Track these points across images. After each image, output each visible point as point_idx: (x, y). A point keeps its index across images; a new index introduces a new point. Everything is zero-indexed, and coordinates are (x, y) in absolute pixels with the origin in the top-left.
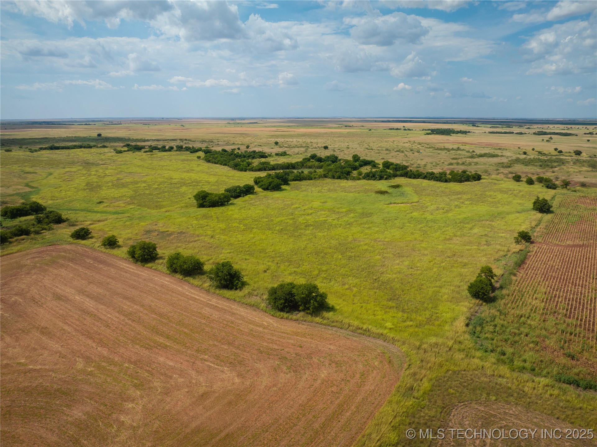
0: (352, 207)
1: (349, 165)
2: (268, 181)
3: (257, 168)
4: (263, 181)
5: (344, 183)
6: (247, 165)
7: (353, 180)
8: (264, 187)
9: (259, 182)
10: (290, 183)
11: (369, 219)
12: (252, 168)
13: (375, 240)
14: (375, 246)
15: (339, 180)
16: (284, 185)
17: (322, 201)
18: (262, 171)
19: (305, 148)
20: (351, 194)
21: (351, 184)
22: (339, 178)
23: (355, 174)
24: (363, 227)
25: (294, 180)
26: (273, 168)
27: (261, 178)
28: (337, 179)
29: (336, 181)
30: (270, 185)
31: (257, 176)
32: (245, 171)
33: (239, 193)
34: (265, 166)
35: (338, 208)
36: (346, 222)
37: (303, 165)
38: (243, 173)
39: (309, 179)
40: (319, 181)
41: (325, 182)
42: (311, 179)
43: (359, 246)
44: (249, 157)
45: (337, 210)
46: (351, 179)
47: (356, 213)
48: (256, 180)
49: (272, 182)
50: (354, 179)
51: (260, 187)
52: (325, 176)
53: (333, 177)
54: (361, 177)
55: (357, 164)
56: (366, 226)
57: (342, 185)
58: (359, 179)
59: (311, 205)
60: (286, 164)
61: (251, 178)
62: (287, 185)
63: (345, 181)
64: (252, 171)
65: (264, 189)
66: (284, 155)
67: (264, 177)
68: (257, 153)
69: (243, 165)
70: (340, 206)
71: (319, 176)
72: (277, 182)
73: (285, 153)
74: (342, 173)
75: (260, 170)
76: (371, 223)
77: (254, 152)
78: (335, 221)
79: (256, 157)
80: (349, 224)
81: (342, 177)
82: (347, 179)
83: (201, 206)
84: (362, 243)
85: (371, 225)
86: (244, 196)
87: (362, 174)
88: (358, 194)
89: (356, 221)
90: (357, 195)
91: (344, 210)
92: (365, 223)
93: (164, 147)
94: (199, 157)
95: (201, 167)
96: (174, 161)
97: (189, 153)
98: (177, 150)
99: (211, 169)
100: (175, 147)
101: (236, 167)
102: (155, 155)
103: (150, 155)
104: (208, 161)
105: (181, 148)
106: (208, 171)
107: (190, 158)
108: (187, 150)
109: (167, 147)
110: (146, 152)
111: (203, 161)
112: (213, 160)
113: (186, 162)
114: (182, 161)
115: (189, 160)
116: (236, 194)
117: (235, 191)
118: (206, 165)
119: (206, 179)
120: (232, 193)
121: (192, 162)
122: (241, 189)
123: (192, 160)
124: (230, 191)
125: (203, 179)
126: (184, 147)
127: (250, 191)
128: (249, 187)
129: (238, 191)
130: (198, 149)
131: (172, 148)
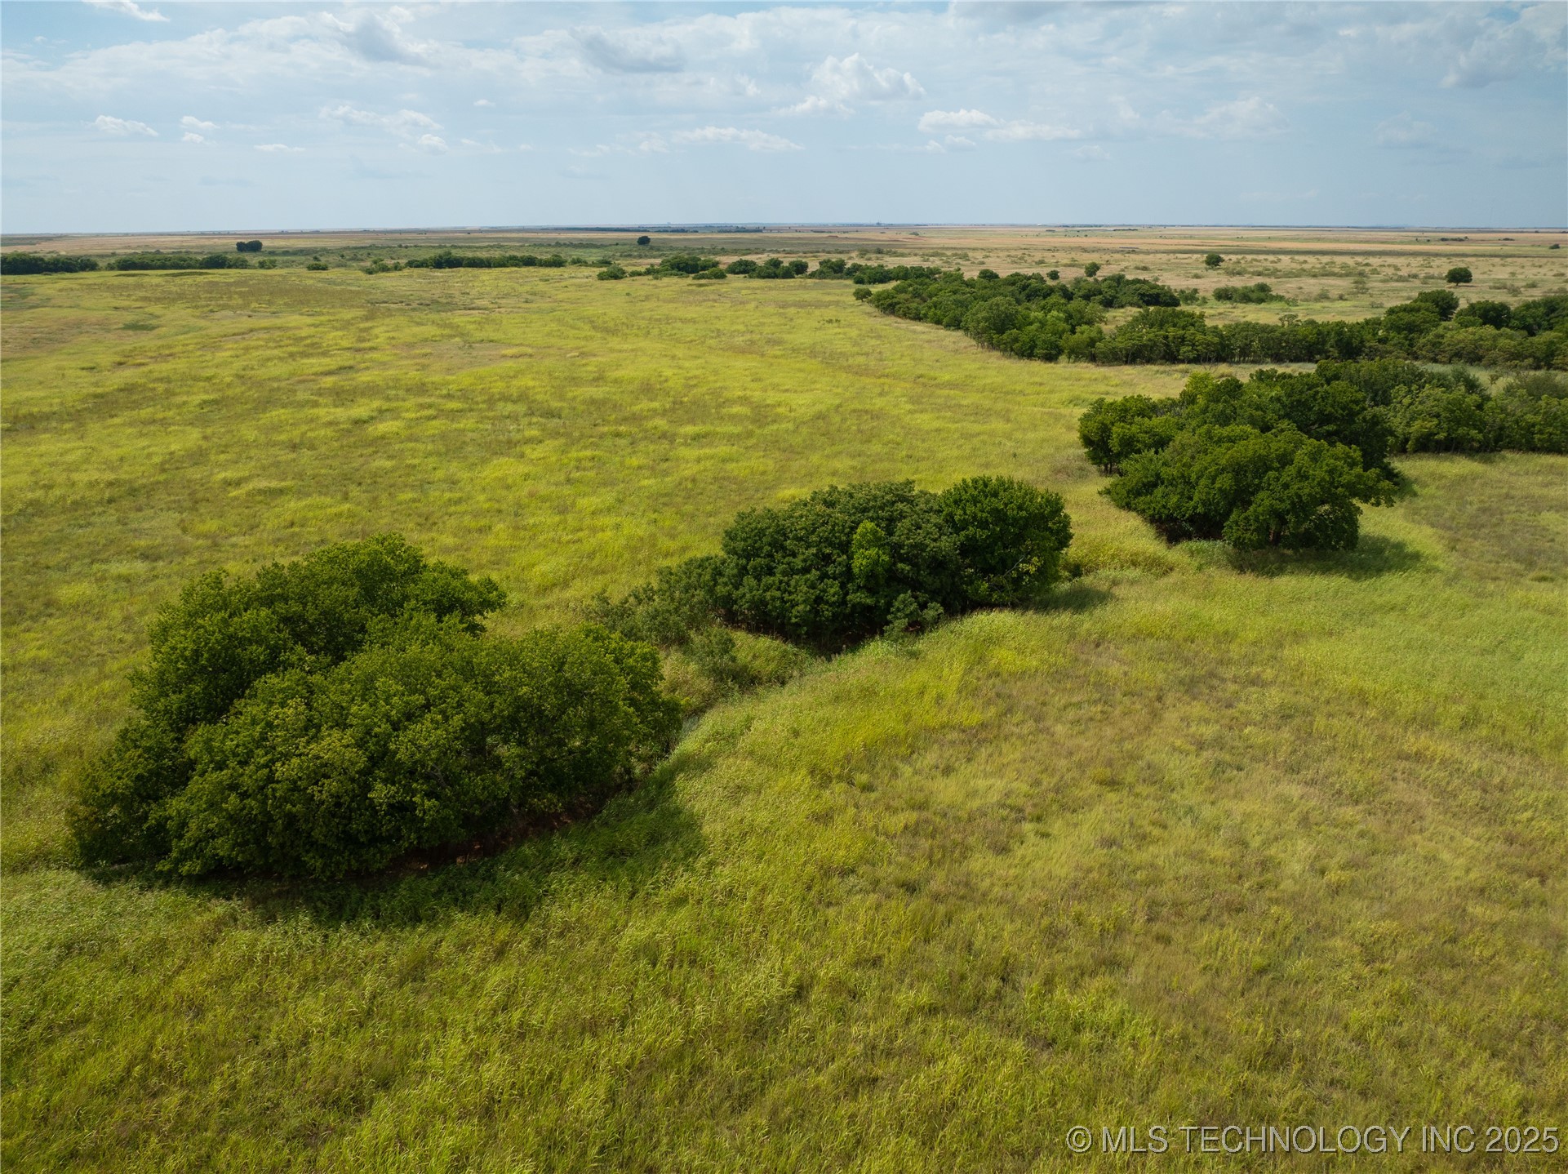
2: (1224, 455)
3: (1121, 344)
4: (1161, 443)
6: (1063, 326)
8: (1167, 499)
9: (1129, 446)
10: (1400, 465)
12: (1092, 342)
18: (1150, 361)
25: (1427, 445)
26: (1222, 350)
27: (1149, 409)
30: (1240, 497)
31: (1117, 397)
32: (1050, 358)
33: (873, 581)
34: (1172, 332)
38: (1038, 369)
48: (1105, 430)
49: (1262, 465)
51: (1127, 499)
60: (1302, 331)
61: (1074, 401)
64: (1093, 358)
65: (1171, 529)
66: (1260, 301)
67: (1170, 406)
68: (1129, 282)
69: (1043, 324)
72: (1319, 473)
73: (1263, 288)
75: (1135, 356)
77: (1119, 280)
79: (1124, 299)
86: (917, 627)
93: (776, 264)
94: (862, 296)
95: (833, 330)
96: (753, 305)
97: (850, 282)
98: (812, 275)
99: (873, 342)
100: (813, 266)
101: (1001, 331)
102: (716, 286)
103: (701, 285)
104: (889, 306)
105: (835, 270)
106: (848, 348)
107: (828, 298)
108: (850, 273)
109: (786, 264)
110: (702, 277)
111: (868, 308)
112: (914, 305)
113: (792, 311)
114: (785, 305)
115: (818, 305)
116: (833, 590)
117: (827, 559)
118: (871, 321)
119: (772, 398)
120: (791, 572)
121: (817, 312)
122: (902, 526)
123: (827, 305)
124: (778, 546)
125: (757, 395)
126: (848, 266)
127: (1004, 565)
128: (999, 516)
129: (859, 562)
130: (889, 272)
131: (800, 269)
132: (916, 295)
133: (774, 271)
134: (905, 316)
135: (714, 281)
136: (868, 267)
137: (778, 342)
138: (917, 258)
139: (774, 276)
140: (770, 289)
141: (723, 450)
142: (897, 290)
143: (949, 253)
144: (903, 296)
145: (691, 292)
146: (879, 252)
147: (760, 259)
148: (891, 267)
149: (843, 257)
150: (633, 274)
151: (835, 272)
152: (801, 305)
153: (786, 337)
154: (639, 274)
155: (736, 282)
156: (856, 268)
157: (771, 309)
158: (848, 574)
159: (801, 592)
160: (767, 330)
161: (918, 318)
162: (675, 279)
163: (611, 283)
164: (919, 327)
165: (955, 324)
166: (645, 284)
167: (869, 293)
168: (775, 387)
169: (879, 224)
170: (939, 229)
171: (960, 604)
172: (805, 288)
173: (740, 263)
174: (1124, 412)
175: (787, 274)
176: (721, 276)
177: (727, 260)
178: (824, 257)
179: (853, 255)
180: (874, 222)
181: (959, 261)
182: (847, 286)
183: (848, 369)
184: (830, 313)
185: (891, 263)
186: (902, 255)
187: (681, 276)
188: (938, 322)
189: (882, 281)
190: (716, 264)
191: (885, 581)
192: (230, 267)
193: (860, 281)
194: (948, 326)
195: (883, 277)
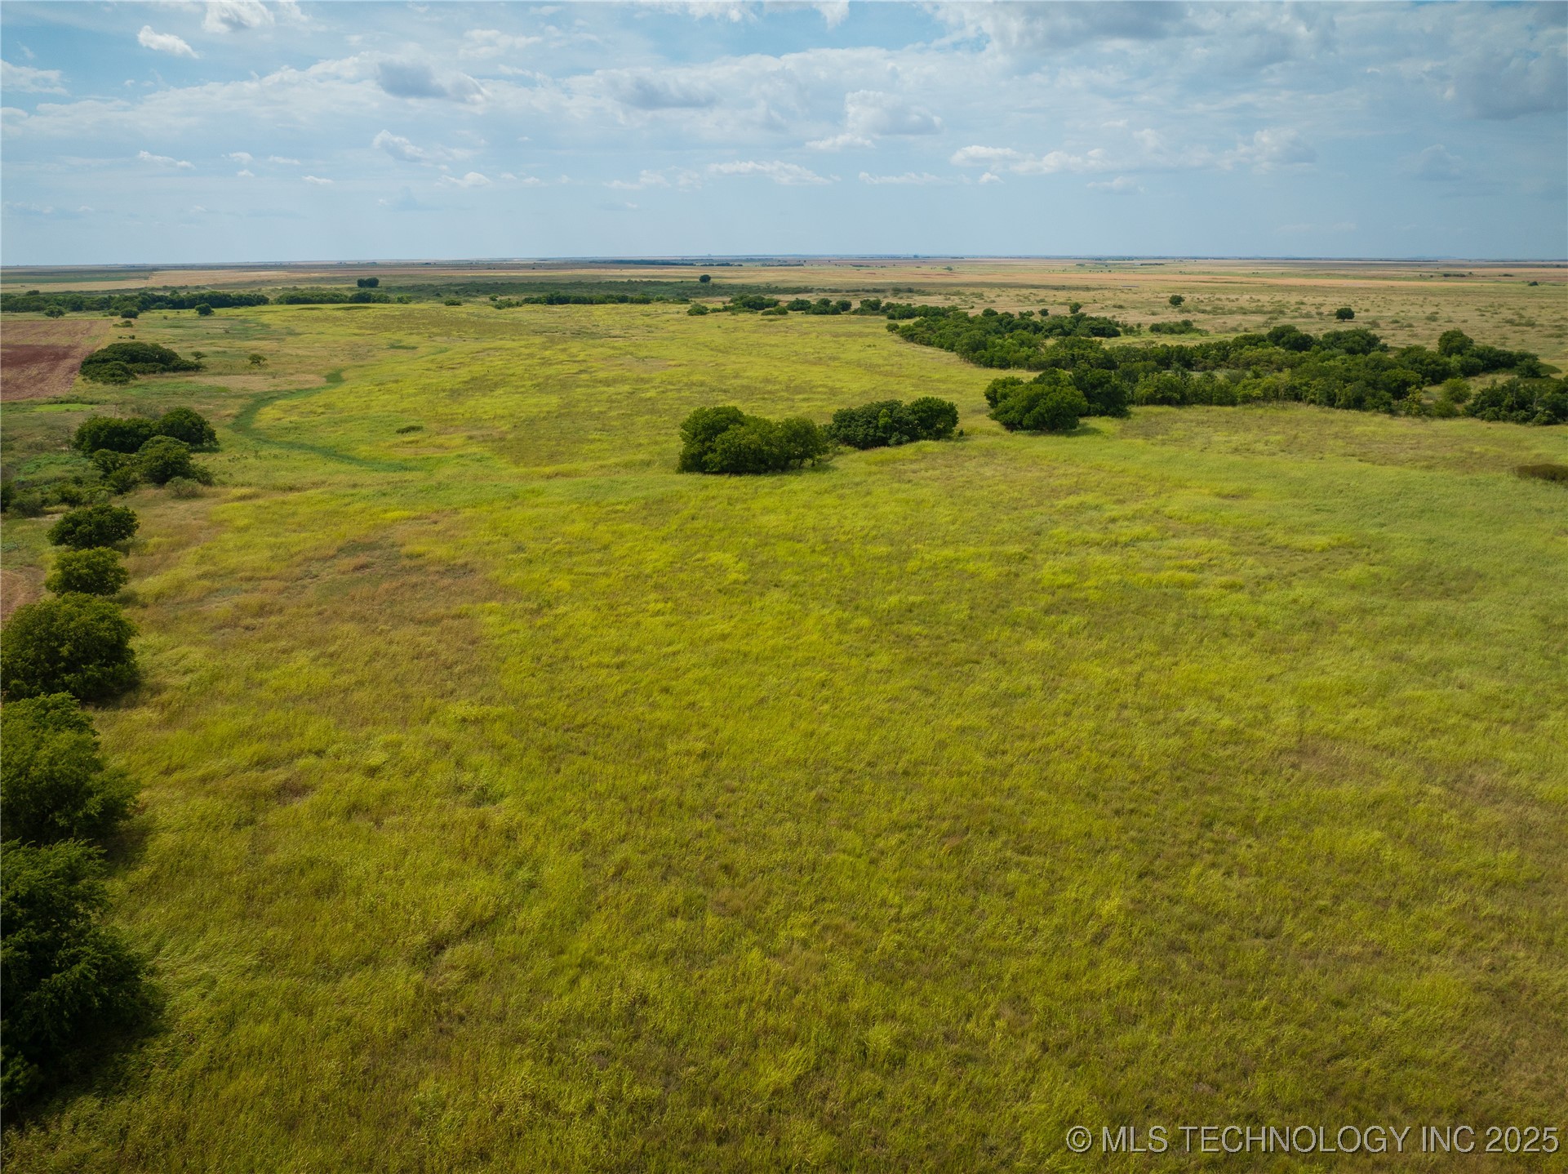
0: (1373, 532)
1: (1415, 361)
4: (1016, 395)
5: (1371, 425)
7: (1418, 415)
9: (1004, 397)
10: (1134, 409)
11: (1450, 606)
13: (1458, 779)
14: (1447, 839)
15: (1352, 415)
16: (1102, 414)
17: (1230, 487)
19: (1269, 316)
20: (1390, 471)
21: (1403, 430)
22: (1357, 403)
23: (1435, 393)
24: (1398, 658)
25: (1151, 400)
28: (1347, 407)
29: (1340, 415)
30: (1028, 409)
31: (1009, 380)
33: (886, 428)
35: (1292, 530)
36: (1302, 611)
37: (1225, 358)
39: (1221, 403)
40: (1260, 411)
41: (1285, 415)
42: (1233, 403)
43: (1311, 817)
44: (1050, 330)
45: (1281, 539)
46: (1408, 414)
47: (1385, 562)
48: (995, 391)
50: (1424, 412)
51: (996, 416)
52: (1295, 395)
53: (1331, 401)
54: (1460, 408)
55: (1454, 361)
56: (1421, 651)
57: (1358, 429)
58: (1448, 414)
59: (1156, 503)
62: (1113, 415)
63: (1383, 417)
69: (1002, 347)
70: (1306, 520)
71: (1266, 390)
72: (1058, 398)
74: (1373, 384)
76: (1459, 636)
78: (1235, 597)
80: (1314, 625)
81: (1369, 399)
82: (1392, 412)
83: (694, 464)
84: (1347, 790)
85: (1453, 650)
86: (900, 443)
87: (1467, 396)
88: (1424, 473)
89: (1363, 611)
90: (1415, 474)
91: (1320, 541)
92: (1412, 632)
93: (826, 303)
94: (892, 328)
95: (871, 351)
96: (814, 335)
97: (884, 318)
98: (855, 312)
99: (897, 359)
100: (856, 305)
101: (975, 352)
102: (781, 321)
103: (771, 320)
104: (910, 336)
105: (873, 308)
106: (881, 362)
107: (868, 330)
108: (884, 311)
109: (833, 303)
110: (769, 313)
111: (896, 337)
112: (927, 335)
113: (843, 339)
114: (837, 335)
115: (861, 335)
116: (871, 431)
117: (870, 422)
118: (895, 347)
119: (838, 385)
120: (857, 426)
121: (860, 340)
122: (895, 412)
123: (867, 335)
124: (852, 418)
125: (830, 384)
126: (883, 305)
127: (932, 426)
128: (931, 409)
129: (881, 422)
130: (914, 310)
131: (845, 307)
132: (929, 328)
133: (824, 308)
134: (921, 342)
135: (779, 316)
136: (899, 306)
137: (834, 359)
138: (941, 297)
139: (826, 313)
140: (824, 323)
141: (820, 404)
142: (917, 325)
143: (969, 291)
144: (920, 329)
145: (765, 326)
146: (910, 291)
147: (813, 299)
148: (918, 305)
149: (880, 296)
150: (715, 311)
151: (873, 309)
152: (849, 335)
153: (842, 356)
154: (719, 311)
155: (796, 318)
156: (890, 306)
157: (828, 338)
158: (877, 427)
159: (861, 432)
160: (828, 352)
161: (929, 344)
162: (748, 316)
163: (700, 318)
164: (929, 350)
165: (951, 348)
166: (727, 319)
167: (897, 327)
168: (839, 380)
169: (916, 257)
170: (974, 262)
171: (914, 438)
172: (850, 322)
173: (798, 302)
174: (1004, 384)
175: (835, 312)
176: (783, 312)
177: (786, 299)
178: (865, 297)
179: (888, 294)
180: (912, 253)
181: (975, 300)
182: (882, 321)
183: (880, 373)
184: (869, 340)
185: (918, 301)
186: (929, 294)
187: (751, 312)
188: (941, 347)
189: (909, 317)
190: (776, 303)
191: (888, 429)
192: (374, 302)
193: (892, 317)
194: (947, 349)
195: (909, 313)
